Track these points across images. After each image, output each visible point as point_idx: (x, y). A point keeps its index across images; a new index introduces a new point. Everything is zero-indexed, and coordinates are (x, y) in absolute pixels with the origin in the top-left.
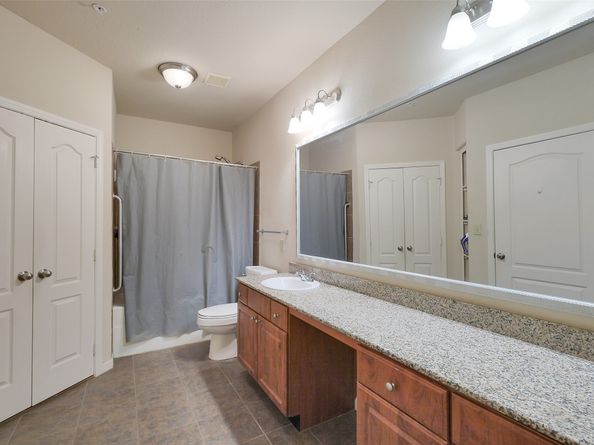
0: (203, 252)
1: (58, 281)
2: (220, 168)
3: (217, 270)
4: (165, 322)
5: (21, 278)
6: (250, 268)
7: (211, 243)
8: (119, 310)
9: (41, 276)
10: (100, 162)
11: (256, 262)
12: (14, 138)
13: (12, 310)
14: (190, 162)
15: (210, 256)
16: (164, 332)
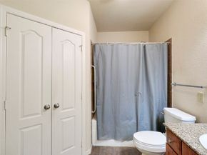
0: (136, 95)
1: (64, 109)
2: (144, 47)
3: (144, 107)
4: (115, 132)
5: (46, 108)
6: (167, 109)
7: (140, 91)
8: (94, 122)
9: (55, 107)
10: (84, 48)
11: (169, 105)
12: (42, 37)
13: (41, 124)
14: (128, 45)
15: (140, 97)
16: (115, 138)
